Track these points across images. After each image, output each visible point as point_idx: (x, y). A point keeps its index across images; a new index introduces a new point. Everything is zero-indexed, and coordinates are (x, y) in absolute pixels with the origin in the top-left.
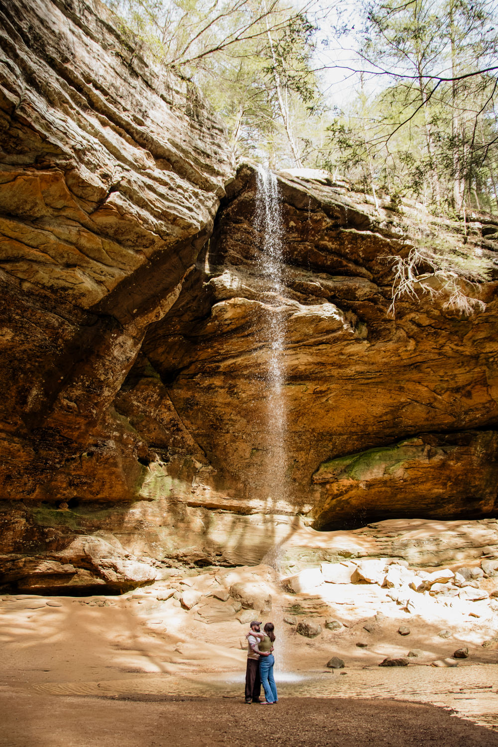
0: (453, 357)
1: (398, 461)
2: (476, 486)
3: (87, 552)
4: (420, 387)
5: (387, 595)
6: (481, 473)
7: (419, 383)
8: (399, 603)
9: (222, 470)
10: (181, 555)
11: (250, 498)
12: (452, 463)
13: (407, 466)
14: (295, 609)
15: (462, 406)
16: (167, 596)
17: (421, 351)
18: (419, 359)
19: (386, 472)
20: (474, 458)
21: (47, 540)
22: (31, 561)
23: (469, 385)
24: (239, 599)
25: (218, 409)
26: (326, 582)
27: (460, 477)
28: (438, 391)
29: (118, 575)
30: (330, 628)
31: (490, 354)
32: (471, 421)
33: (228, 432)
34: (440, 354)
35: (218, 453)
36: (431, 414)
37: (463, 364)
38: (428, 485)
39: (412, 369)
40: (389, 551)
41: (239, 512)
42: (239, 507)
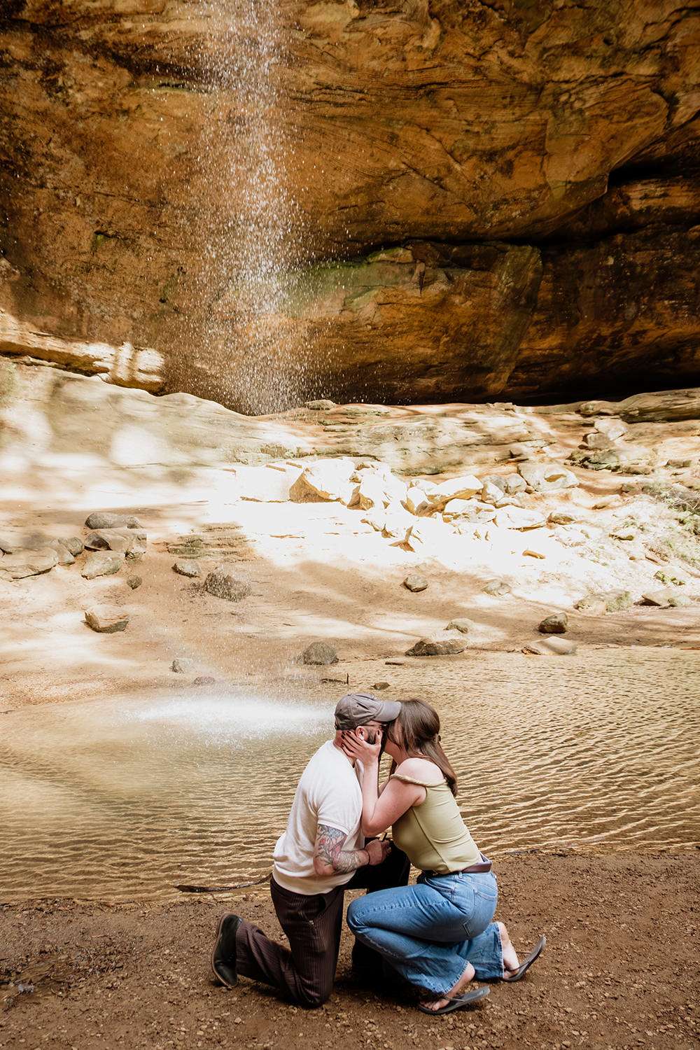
0: (498, 83)
1: (368, 289)
2: (487, 346)
4: (427, 141)
5: (364, 521)
6: (499, 324)
7: (428, 130)
8: (386, 534)
9: (29, 271)
11: (88, 338)
12: (457, 300)
13: (381, 299)
14: (193, 546)
15: (491, 192)
17: (445, 58)
18: (438, 75)
19: (345, 307)
20: (495, 294)
23: (513, 147)
25: (20, 123)
26: (245, 499)
27: (464, 329)
28: (457, 153)
31: (565, 86)
32: (501, 223)
33: (42, 186)
34: (477, 70)
35: (20, 231)
36: (439, 201)
37: (510, 100)
38: (410, 340)
39: (421, 96)
40: (354, 446)
41: (67, 365)
42: (69, 354)
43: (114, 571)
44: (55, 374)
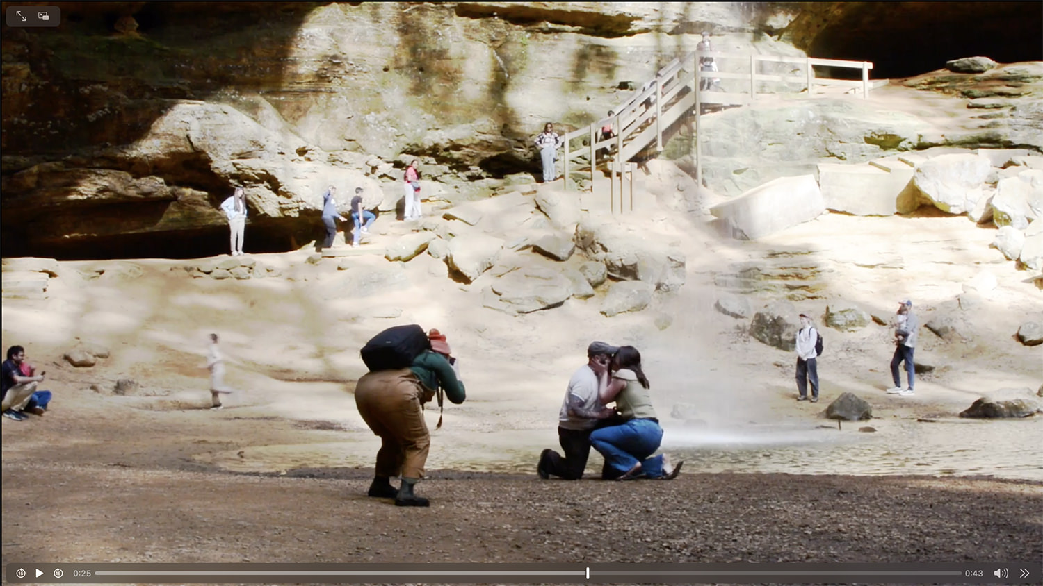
3: (196, 143)
5: (992, 246)
8: (1021, 265)
10: (444, 144)
14: (748, 277)
16: (412, 251)
21: (91, 118)
22: (55, 173)
24: (602, 254)
26: (832, 211)
29: (282, 199)
30: (837, 326)
40: (1005, 133)
41: (596, 28)
42: (598, 14)
43: (640, 307)
44: (580, 41)
